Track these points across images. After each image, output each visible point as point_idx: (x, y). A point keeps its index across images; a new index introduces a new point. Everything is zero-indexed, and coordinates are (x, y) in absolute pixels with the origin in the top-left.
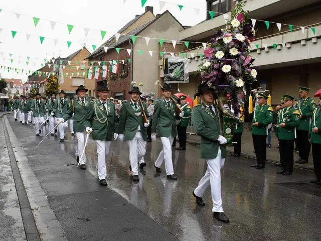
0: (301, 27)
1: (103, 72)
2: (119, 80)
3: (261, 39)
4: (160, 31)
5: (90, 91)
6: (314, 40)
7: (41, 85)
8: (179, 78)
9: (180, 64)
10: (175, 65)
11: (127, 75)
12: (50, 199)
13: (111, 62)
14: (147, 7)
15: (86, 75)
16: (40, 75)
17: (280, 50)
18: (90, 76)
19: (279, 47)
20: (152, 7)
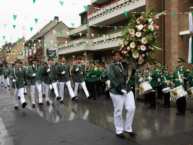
0: (103, 35)
1: (30, 52)
2: (38, 56)
4: (58, 32)
5: (26, 62)
6: (116, 39)
8: (54, 57)
9: (54, 51)
10: (52, 52)
11: (42, 54)
13: (32, 48)
14: (55, 17)
17: (105, 42)
18: (23, 54)
20: (58, 17)
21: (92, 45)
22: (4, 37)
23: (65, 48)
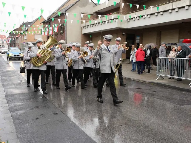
1: (50, 31)
2: (59, 35)
3: (135, 12)
4: (82, 7)
6: (161, 13)
7: (16, 38)
11: (63, 32)
12: (7, 96)
13: (53, 25)
15: (41, 32)
16: (14, 33)
17: (145, 18)
18: (43, 33)
19: (144, 17)
21: (126, 22)
22: (23, 8)
23: (92, 25)
